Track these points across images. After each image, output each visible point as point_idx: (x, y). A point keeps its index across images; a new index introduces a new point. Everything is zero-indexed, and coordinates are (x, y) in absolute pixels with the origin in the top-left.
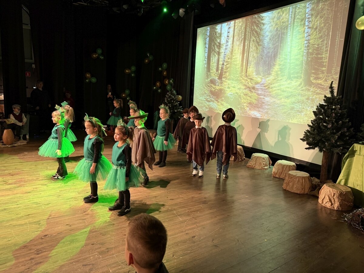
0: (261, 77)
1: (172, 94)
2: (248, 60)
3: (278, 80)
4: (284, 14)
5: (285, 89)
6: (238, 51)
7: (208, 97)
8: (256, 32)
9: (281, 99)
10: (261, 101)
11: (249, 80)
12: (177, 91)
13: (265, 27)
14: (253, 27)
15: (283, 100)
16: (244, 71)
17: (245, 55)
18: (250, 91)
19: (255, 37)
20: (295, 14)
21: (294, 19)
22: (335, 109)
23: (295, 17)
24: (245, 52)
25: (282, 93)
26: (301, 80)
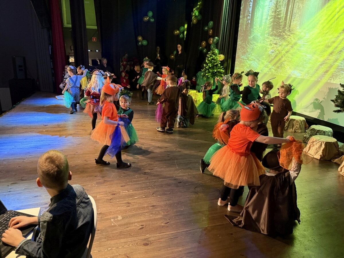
0: (304, 31)
1: (213, 53)
2: (292, 12)
3: (324, 34)
6: (283, 2)
7: (249, 56)
10: (303, 59)
11: (291, 35)
12: (220, 51)
16: (287, 25)
17: (290, 6)
18: (292, 47)
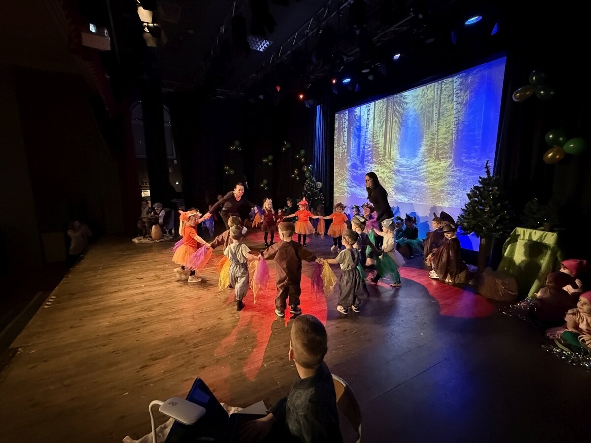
0: (406, 159)
1: (311, 181)
2: (391, 142)
3: (425, 162)
4: (429, 91)
5: (433, 171)
6: (380, 133)
7: (349, 183)
8: (399, 112)
9: (429, 181)
10: (408, 185)
11: (393, 163)
12: (316, 178)
13: (408, 106)
14: (395, 107)
15: (431, 182)
16: (387, 154)
17: (388, 137)
18: (395, 174)
19: (398, 118)
20: (441, 90)
21: (441, 96)
22: (491, 191)
23: (441, 93)
24: (388, 134)
25: (430, 175)
26: (451, 160)
